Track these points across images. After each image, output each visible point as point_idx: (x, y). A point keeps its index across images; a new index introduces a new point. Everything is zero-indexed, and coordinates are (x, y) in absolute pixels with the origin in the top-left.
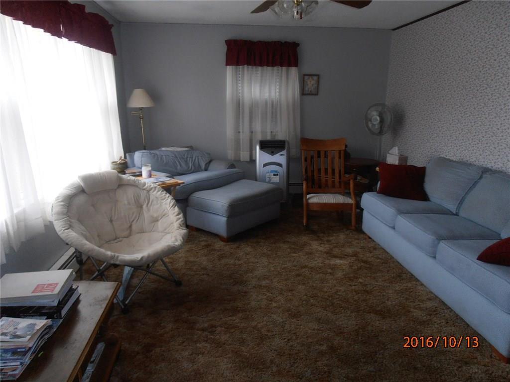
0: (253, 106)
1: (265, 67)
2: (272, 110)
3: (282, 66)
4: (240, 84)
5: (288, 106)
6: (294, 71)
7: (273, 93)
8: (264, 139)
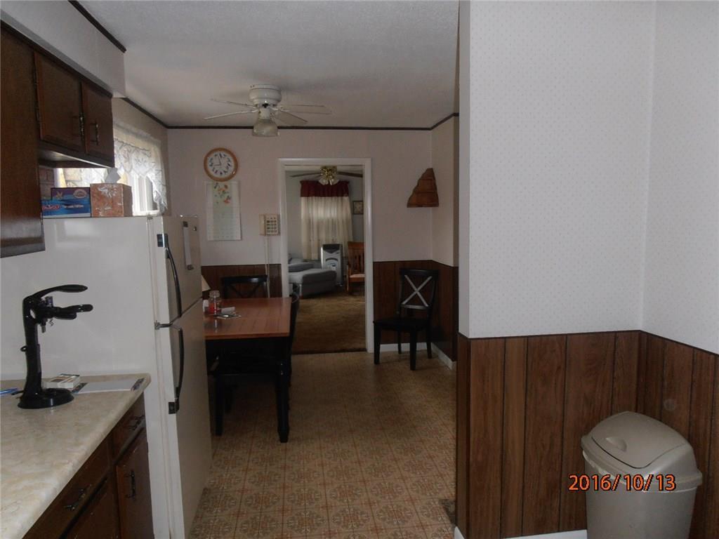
0: (320, 223)
1: (327, 198)
2: (333, 225)
3: (338, 196)
4: (310, 209)
5: (343, 222)
6: (346, 198)
7: (333, 214)
8: (327, 243)
